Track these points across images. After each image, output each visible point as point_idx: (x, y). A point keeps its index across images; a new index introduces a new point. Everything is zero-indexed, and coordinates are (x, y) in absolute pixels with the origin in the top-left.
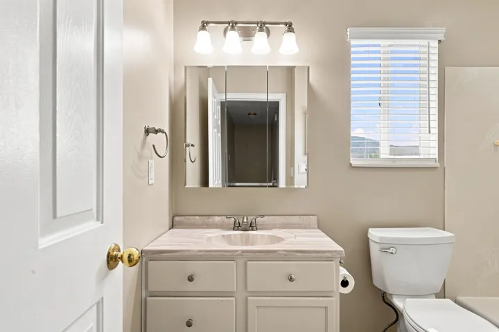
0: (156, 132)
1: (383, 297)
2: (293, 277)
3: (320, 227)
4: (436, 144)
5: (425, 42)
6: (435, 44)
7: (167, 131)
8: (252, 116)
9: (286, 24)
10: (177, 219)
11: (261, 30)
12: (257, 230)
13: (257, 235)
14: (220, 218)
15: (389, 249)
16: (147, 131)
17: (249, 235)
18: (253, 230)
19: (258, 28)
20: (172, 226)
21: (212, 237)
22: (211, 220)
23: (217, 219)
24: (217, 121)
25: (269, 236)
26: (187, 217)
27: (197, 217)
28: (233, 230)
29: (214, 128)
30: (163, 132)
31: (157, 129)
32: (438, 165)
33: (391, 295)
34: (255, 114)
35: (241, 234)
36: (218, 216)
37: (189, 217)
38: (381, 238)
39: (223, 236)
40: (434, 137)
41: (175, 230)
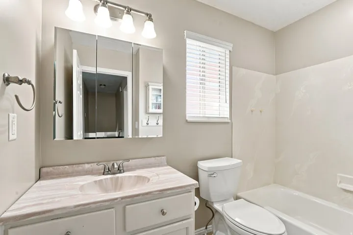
0: (20, 82)
1: (206, 204)
2: (165, 211)
3: (169, 164)
4: (228, 109)
5: (223, 50)
6: (228, 52)
7: (34, 82)
8: (103, 87)
9: (147, 15)
10: (44, 170)
11: (128, 13)
12: (124, 172)
13: (125, 176)
14: (90, 165)
15: (213, 174)
16: (7, 80)
17: (118, 177)
18: (120, 173)
19: (125, 11)
20: (40, 178)
21: (84, 185)
22: (80, 168)
23: (87, 166)
24: (80, 85)
25: (135, 176)
26: (55, 167)
27: (67, 167)
28: (103, 174)
29: (78, 90)
30: (29, 83)
31: (21, 78)
32: (229, 121)
33: (213, 202)
34: (105, 85)
35: (111, 179)
36: (88, 163)
37: (58, 167)
38: (209, 168)
39: (95, 182)
40: (228, 105)
41: (42, 183)
